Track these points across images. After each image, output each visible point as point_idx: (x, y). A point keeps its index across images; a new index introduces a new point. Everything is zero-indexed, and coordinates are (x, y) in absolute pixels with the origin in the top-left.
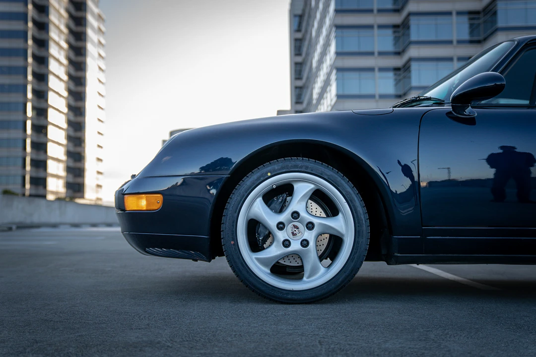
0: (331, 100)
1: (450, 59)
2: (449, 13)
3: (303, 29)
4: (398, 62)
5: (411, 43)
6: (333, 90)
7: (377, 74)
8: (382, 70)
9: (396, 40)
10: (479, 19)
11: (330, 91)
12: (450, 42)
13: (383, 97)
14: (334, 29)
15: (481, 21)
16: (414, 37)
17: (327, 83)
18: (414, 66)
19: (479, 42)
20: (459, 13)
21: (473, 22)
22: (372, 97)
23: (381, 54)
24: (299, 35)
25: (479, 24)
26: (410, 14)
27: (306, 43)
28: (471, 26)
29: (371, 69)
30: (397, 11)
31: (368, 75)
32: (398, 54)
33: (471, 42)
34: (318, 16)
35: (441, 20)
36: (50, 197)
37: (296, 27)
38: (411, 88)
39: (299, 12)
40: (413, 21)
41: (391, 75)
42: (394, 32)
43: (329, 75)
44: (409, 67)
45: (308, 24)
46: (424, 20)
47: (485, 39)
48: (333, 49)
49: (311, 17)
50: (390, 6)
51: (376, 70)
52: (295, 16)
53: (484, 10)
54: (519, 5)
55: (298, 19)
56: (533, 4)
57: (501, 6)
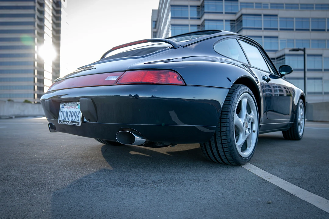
2: (222, 20)
3: (157, 27)
10: (235, 23)
14: (171, 26)
15: (236, 25)
20: (226, 21)
21: (232, 25)
24: (155, 30)
25: (235, 26)
26: (205, 20)
27: (158, 34)
28: (231, 26)
30: (199, 19)
34: (164, 21)
37: (154, 27)
39: (155, 20)
40: (206, 23)
42: (198, 28)
45: (159, 25)
49: (161, 21)
50: (196, 16)
52: (154, 21)
53: (237, 20)
54: (251, 18)
55: (154, 23)
56: (257, 18)
57: (244, 18)
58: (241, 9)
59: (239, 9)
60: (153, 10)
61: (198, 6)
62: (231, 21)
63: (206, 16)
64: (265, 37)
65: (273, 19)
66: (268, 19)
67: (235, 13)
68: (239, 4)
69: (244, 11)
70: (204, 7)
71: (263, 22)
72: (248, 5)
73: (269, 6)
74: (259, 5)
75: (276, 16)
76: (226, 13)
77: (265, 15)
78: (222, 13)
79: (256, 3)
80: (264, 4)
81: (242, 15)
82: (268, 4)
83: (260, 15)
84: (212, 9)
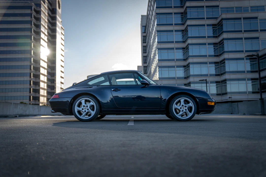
0: (156, 62)
1: (205, 44)
2: (204, 25)
3: (146, 32)
4: (184, 45)
5: (189, 37)
6: (157, 57)
7: (175, 50)
8: (177, 49)
9: (183, 36)
10: (216, 27)
11: (156, 58)
12: (205, 37)
13: (177, 60)
14: (157, 32)
16: (189, 35)
17: (155, 55)
18: (190, 47)
19: (216, 37)
20: (208, 25)
21: (214, 29)
22: (173, 60)
23: (176, 42)
24: (145, 35)
25: (217, 30)
26: (188, 26)
28: (213, 30)
29: (173, 49)
30: (183, 24)
31: (172, 51)
32: (184, 42)
33: (214, 37)
34: (151, 27)
35: (201, 28)
36: (41, 105)
37: (143, 31)
38: (189, 56)
39: (145, 25)
40: (189, 28)
41: (181, 51)
42: (182, 33)
43: (155, 51)
44: (188, 47)
45: (148, 30)
46: (193, 28)
47: (219, 36)
48: (156, 40)
49: (149, 27)
50: (180, 22)
51: (175, 49)
52: (143, 26)
53: (218, 24)
54: (232, 22)
55: (144, 28)
56: (237, 22)
57: (224, 22)
58: (221, 14)
59: (220, 14)
60: (142, 16)
61: (182, 13)
62: (213, 25)
63: (189, 22)
64: (245, 39)
65: (253, 21)
66: (248, 21)
67: (216, 18)
68: (220, 10)
69: (224, 16)
70: (186, 13)
71: (243, 25)
72: (228, 10)
73: (250, 9)
74: (239, 9)
75: (256, 18)
76: (207, 18)
77: (244, 18)
78: (204, 18)
79: (236, 8)
80: (243, 8)
81: (222, 19)
82: (248, 8)
83: (240, 19)
84: (194, 15)
